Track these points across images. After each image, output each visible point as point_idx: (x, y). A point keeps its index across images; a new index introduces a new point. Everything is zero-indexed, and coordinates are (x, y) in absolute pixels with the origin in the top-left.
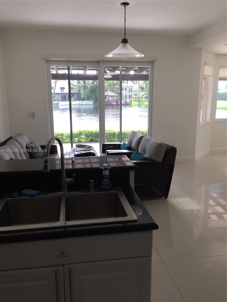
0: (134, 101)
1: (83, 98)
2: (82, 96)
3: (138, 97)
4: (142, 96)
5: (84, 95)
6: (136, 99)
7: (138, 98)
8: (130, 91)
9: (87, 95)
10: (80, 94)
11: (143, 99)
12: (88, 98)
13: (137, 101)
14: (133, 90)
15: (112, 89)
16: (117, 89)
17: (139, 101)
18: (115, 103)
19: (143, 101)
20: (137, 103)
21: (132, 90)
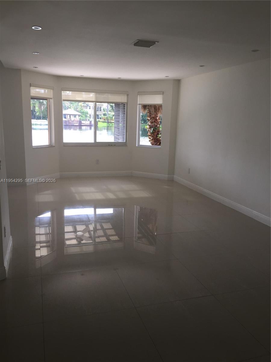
0: (103, 122)
1: (38, 116)
2: (37, 114)
3: (107, 117)
4: (112, 116)
5: (39, 113)
6: (104, 120)
7: (107, 119)
8: (99, 110)
9: (42, 113)
10: (35, 111)
11: (113, 120)
12: (44, 116)
13: (106, 122)
14: (102, 109)
15: (75, 107)
16: (81, 107)
17: (108, 122)
18: (77, 123)
19: (112, 122)
20: (105, 124)
21: (100, 109)
